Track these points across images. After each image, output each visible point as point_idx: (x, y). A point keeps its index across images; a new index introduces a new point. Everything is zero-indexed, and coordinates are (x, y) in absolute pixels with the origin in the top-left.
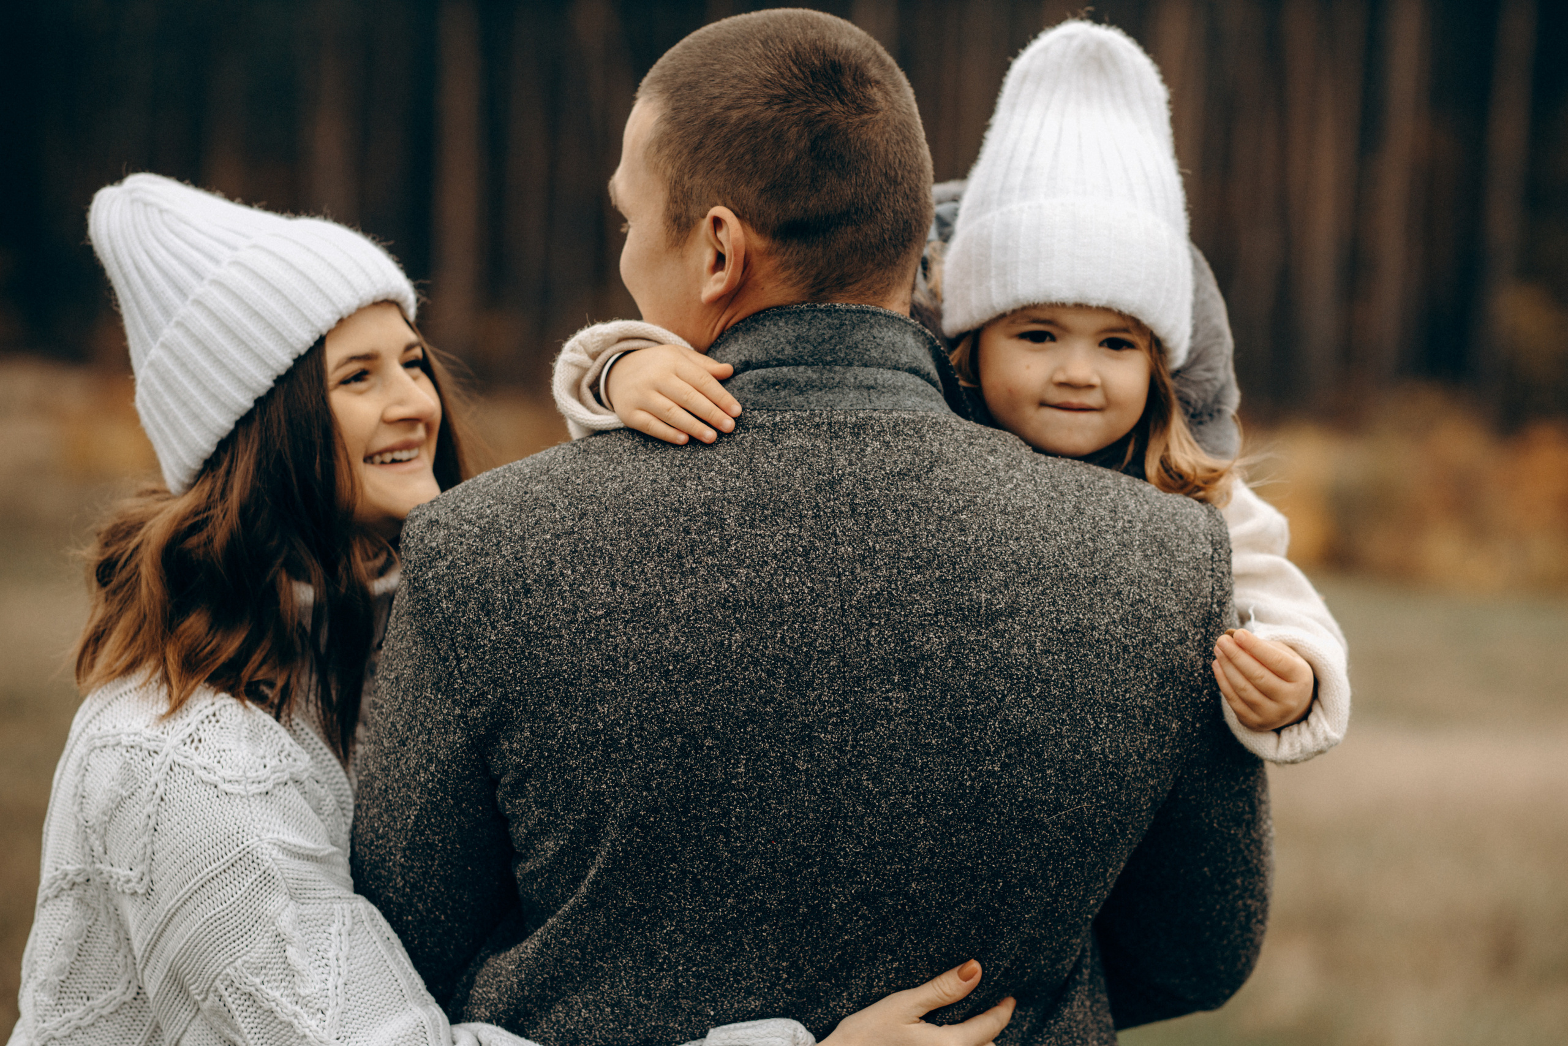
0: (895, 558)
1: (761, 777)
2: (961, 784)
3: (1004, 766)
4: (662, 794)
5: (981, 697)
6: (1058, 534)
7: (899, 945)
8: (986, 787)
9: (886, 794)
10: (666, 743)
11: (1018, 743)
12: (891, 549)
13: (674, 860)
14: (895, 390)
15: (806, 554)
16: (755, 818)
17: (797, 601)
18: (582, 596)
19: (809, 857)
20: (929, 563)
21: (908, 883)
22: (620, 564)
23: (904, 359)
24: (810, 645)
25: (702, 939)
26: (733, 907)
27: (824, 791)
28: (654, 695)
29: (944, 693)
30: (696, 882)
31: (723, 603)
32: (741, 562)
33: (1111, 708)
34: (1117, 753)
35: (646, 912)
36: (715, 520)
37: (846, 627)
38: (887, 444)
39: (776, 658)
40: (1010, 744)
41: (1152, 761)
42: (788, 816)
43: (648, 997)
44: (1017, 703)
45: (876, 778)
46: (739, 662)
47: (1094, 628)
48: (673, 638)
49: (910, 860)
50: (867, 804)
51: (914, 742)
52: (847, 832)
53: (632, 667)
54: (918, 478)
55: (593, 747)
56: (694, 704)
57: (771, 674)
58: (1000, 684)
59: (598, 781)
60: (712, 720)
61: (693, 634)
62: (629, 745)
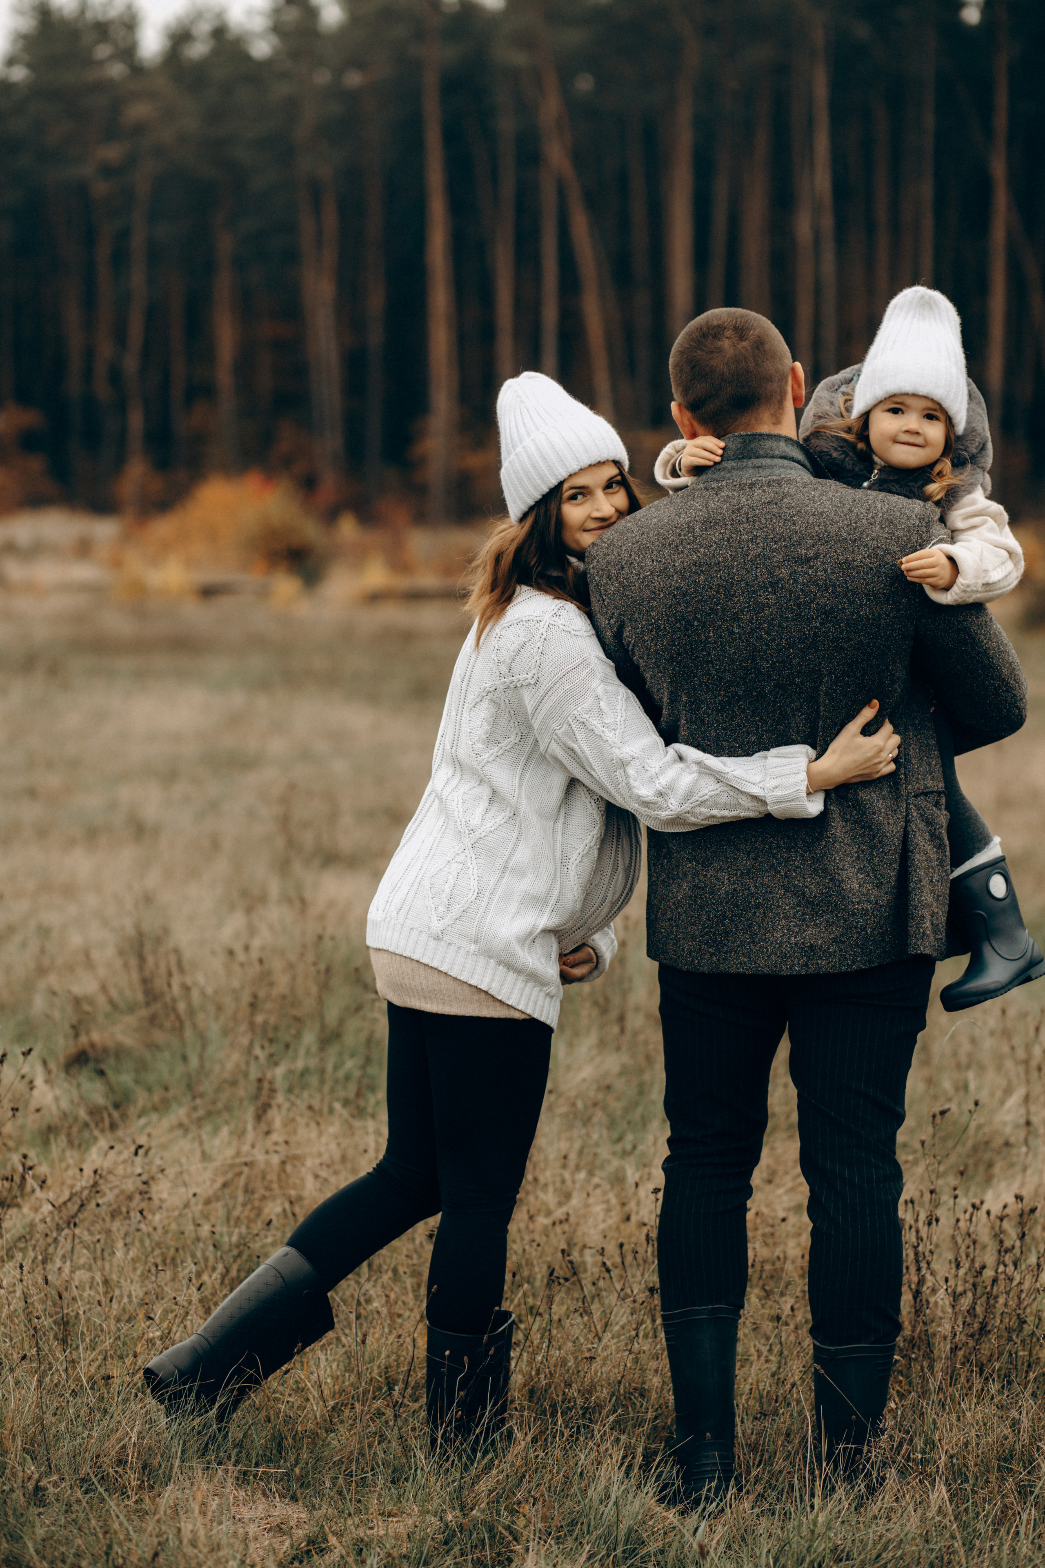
0: (765, 538)
1: (720, 637)
2: (804, 633)
3: (821, 623)
4: (681, 647)
5: (806, 595)
6: (838, 522)
7: (801, 707)
8: (815, 633)
9: (774, 640)
10: (678, 625)
11: (825, 613)
12: (764, 535)
13: (695, 676)
14: (772, 467)
15: (728, 540)
16: (721, 655)
17: (725, 560)
18: (642, 568)
19: (748, 670)
20: (780, 539)
21: (794, 679)
22: (655, 552)
23: (777, 453)
24: (732, 578)
25: (718, 712)
26: (724, 696)
27: (747, 641)
28: (671, 605)
29: (790, 594)
30: (707, 686)
31: (695, 564)
32: (701, 546)
33: (867, 595)
34: (873, 614)
35: (693, 703)
36: (691, 530)
37: (747, 569)
38: (764, 491)
39: (719, 585)
40: (822, 614)
41: (894, 617)
42: (735, 653)
43: (709, 740)
44: (822, 596)
45: (768, 633)
46: (703, 588)
47: (854, 561)
48: (676, 581)
49: (791, 668)
50: (767, 645)
51: (781, 617)
52: (762, 658)
53: (662, 595)
54: (776, 504)
55: (652, 631)
56: (687, 607)
57: (717, 592)
58: (814, 589)
59: (656, 645)
60: (696, 614)
61: (683, 578)
62: (665, 628)
